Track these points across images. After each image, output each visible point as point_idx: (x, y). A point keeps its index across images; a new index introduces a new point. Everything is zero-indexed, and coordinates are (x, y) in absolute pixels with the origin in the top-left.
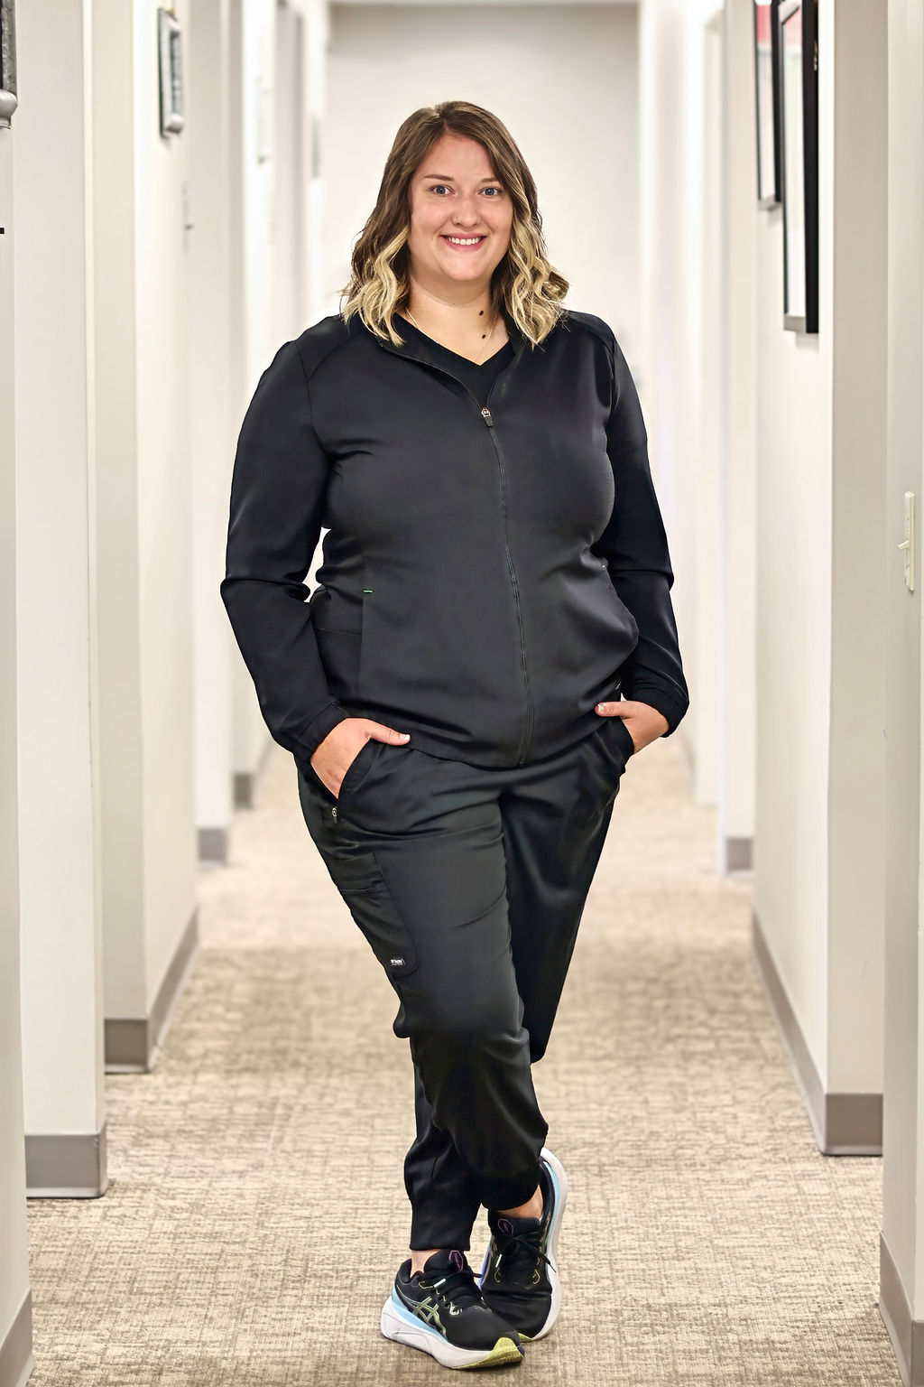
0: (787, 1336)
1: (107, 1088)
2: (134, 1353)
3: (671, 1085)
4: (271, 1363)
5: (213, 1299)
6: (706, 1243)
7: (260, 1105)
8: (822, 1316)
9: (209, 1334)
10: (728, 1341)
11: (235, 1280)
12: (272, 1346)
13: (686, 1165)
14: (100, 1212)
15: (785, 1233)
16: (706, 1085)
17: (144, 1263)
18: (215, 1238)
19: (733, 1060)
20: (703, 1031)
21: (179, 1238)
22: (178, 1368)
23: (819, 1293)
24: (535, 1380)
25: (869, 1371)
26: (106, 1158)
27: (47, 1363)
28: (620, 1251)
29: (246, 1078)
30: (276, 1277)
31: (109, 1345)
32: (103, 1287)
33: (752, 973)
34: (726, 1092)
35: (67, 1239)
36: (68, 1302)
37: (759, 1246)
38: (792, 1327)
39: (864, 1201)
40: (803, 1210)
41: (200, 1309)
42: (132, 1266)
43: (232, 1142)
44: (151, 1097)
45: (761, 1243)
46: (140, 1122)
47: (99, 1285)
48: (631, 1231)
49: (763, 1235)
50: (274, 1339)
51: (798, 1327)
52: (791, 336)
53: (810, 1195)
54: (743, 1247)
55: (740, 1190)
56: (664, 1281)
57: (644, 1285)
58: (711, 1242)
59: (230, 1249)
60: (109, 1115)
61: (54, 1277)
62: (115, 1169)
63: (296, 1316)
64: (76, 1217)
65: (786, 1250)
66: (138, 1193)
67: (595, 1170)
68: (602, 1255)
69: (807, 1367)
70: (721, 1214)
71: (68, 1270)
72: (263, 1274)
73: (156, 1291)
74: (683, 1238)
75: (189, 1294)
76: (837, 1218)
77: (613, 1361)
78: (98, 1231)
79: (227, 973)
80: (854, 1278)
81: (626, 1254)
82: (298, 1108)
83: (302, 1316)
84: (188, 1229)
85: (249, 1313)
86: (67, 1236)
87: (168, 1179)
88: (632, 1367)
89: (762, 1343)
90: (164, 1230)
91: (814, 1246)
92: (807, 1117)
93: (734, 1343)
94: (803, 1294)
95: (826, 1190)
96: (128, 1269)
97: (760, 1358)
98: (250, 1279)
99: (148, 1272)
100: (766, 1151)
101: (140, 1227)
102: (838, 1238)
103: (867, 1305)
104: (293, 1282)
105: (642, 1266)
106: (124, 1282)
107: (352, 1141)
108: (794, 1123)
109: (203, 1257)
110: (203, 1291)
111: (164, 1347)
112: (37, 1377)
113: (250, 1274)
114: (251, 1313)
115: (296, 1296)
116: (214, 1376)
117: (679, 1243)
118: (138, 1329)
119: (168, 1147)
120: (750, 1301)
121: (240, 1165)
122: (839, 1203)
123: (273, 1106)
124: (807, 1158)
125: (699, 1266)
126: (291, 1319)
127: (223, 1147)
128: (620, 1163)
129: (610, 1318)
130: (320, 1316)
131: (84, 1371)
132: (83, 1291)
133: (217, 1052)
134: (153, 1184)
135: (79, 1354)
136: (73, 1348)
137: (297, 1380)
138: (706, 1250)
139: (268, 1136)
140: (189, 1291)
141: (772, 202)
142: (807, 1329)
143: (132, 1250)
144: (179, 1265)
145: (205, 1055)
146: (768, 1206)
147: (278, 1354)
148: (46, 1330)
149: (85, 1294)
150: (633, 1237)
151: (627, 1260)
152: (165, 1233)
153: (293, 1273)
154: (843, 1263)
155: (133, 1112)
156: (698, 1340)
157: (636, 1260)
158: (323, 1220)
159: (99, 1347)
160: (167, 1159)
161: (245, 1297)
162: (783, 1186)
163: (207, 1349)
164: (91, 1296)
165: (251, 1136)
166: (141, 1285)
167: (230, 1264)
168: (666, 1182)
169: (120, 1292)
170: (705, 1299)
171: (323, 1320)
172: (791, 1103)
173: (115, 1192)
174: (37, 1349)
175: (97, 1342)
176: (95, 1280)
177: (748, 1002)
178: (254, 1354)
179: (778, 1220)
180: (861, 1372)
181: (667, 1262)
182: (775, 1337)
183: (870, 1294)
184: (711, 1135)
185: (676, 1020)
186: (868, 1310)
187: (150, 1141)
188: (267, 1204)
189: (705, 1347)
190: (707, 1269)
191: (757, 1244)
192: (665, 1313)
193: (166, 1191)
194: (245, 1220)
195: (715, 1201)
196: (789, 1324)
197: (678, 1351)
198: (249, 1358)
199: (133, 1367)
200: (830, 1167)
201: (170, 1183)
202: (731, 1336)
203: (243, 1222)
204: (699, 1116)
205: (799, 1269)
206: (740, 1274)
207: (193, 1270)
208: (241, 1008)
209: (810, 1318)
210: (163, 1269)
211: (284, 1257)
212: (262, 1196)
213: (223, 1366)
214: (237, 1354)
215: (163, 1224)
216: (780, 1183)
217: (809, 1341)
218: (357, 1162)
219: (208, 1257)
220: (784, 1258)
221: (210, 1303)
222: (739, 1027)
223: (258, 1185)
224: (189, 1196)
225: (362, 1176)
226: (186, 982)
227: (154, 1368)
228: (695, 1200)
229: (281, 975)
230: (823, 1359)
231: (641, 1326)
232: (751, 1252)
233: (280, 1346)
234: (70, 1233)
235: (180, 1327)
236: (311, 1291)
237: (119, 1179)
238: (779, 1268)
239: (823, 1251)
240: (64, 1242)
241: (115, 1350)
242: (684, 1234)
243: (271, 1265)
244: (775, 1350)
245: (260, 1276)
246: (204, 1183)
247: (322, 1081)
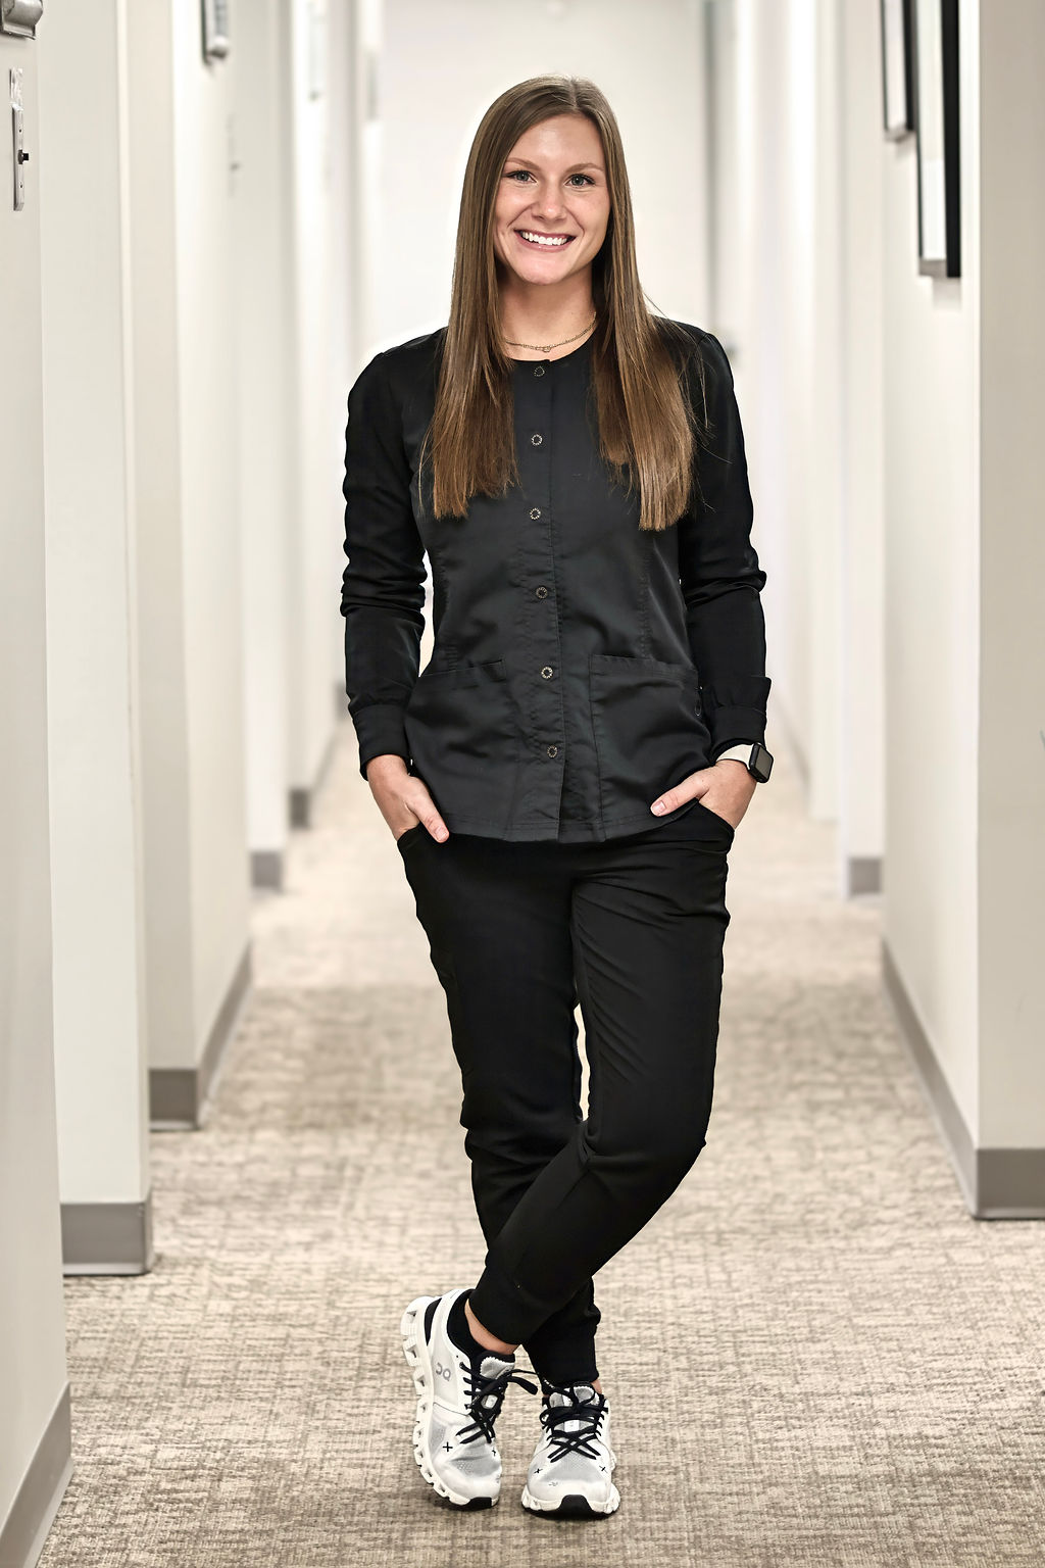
0: (941, 1430)
1: (153, 1146)
2: (189, 1456)
3: (796, 1139)
4: (348, 1466)
5: (279, 1391)
6: (844, 1323)
7: (327, 1166)
8: (982, 1406)
9: (275, 1433)
10: (874, 1437)
11: (303, 1369)
12: (348, 1446)
13: (817, 1232)
14: (146, 1291)
15: (935, 1310)
16: (836, 1139)
17: (199, 1350)
18: (280, 1320)
19: (866, 1110)
20: (830, 1078)
21: (238, 1320)
22: (240, 1473)
23: (977, 1379)
24: (654, 1483)
25: (1039, 1470)
26: (151, 1228)
27: (89, 1467)
28: (745, 1331)
29: (310, 1135)
30: (351, 1366)
31: (160, 1446)
32: (152, 1379)
33: (884, 1010)
34: (860, 1147)
35: (108, 1323)
36: (111, 1397)
37: (906, 1326)
38: (948, 1419)
39: (1024, 1272)
40: (954, 1283)
41: (263, 1404)
42: (184, 1354)
43: (295, 1209)
44: (201, 1158)
45: (908, 1322)
46: (190, 1187)
47: (147, 1376)
48: (756, 1308)
49: (909, 1312)
50: (350, 1438)
51: (955, 1420)
52: (927, 282)
53: (961, 1265)
54: (887, 1326)
55: (881, 1259)
56: (798, 1366)
57: (775, 1371)
58: (850, 1320)
59: (296, 1333)
60: (155, 1179)
61: (95, 1367)
62: (163, 1240)
63: (375, 1410)
64: (119, 1298)
65: (936, 1330)
66: (190, 1269)
67: (713, 1238)
68: (725, 1337)
69: (967, 1466)
70: (860, 1288)
71: (110, 1359)
72: (335, 1362)
73: (213, 1382)
74: (818, 1316)
75: (251, 1387)
76: (993, 1291)
77: (743, 1460)
78: (144, 1313)
79: (286, 1016)
80: (1016, 1362)
81: (752, 1336)
82: (370, 1170)
83: (382, 1410)
84: (247, 1310)
85: (320, 1407)
86: (108, 1319)
87: (224, 1252)
88: (765, 1468)
89: (914, 1438)
90: (221, 1312)
91: (969, 1324)
92: (954, 1176)
93: (882, 1439)
94: (959, 1380)
95: (979, 1259)
96: (180, 1358)
97: (913, 1455)
98: (321, 1368)
99: (203, 1361)
100: (909, 1215)
101: (193, 1308)
102: (996, 1315)
103: (1033, 1392)
104: (371, 1371)
105: (771, 1349)
106: (175, 1373)
107: (434, 1206)
108: (940, 1183)
109: (266, 1342)
110: (267, 1383)
111: (223, 1448)
112: (77, 1485)
113: (320, 1361)
114: (323, 1408)
115: (374, 1387)
116: (283, 1482)
117: (814, 1323)
118: (192, 1427)
119: (222, 1214)
120: (898, 1389)
121: (305, 1235)
122: (995, 1275)
123: (341, 1167)
124: (956, 1223)
125: (837, 1349)
126: (369, 1414)
127: (287, 1215)
128: (742, 1231)
129: (737, 1410)
130: (403, 1411)
131: (131, 1478)
132: (128, 1383)
133: (277, 1105)
134: (207, 1258)
135: (125, 1457)
136: (118, 1451)
137: (378, 1486)
138: (845, 1330)
139: (336, 1202)
140: (251, 1382)
141: (903, 131)
142: (965, 1421)
143: (183, 1335)
144: (238, 1352)
145: (263, 1109)
146: (914, 1279)
147: (355, 1455)
148: (86, 1429)
149: (130, 1387)
150: (760, 1315)
151: (754, 1342)
152: (221, 1315)
153: (369, 1361)
154: (1003, 1344)
155: (182, 1176)
156: (841, 1436)
157: (764, 1342)
158: (403, 1298)
159: (147, 1449)
160: (221, 1230)
161: (315, 1389)
162: (929, 1255)
163: (273, 1450)
164: (138, 1389)
165: (317, 1202)
166: (196, 1376)
167: (297, 1351)
168: (795, 1251)
169: (171, 1384)
170: (845, 1387)
171: (406, 1415)
172: (934, 1160)
173: (163, 1267)
174: (76, 1452)
175: (145, 1443)
176: (142, 1370)
177: (880, 1045)
178: (328, 1455)
179: (926, 1295)
180: (1031, 1472)
181: (800, 1344)
182: (929, 1431)
183: (1037, 1381)
184: (843, 1197)
185: (799, 1065)
186: (1035, 1399)
187: (202, 1209)
188: (339, 1280)
189: (848, 1444)
190: (847, 1352)
191: (903, 1323)
192: (800, 1404)
193: (221, 1267)
194: (312, 1299)
195: (853, 1273)
196: (944, 1415)
197: (818, 1448)
198: (322, 1461)
199: (187, 1472)
200: (983, 1233)
201: (225, 1257)
202: (878, 1431)
203: (310, 1302)
204: (831, 1175)
205: (952, 1351)
206: (884, 1358)
207: (255, 1358)
208: (303, 1055)
209: (968, 1409)
210: (221, 1358)
211: (359, 1342)
212: (333, 1271)
213: (292, 1471)
214: (308, 1455)
215: (219, 1305)
216: (927, 1252)
217: (967, 1435)
218: (440, 1231)
219: (272, 1343)
220: (935, 1339)
221: (275, 1397)
222: (871, 1072)
223: (329, 1259)
224: (248, 1272)
225: (446, 1247)
226: (239, 1026)
227: (212, 1473)
228: (830, 1272)
229: (347, 1017)
230: (985, 1457)
231: (773, 1419)
232: (897, 1332)
233: (357, 1447)
234: (112, 1316)
235: (241, 1424)
236: (392, 1381)
237: (168, 1253)
238: (929, 1351)
239: (979, 1329)
240: (106, 1327)
241: (167, 1453)
242: (819, 1312)
243: (344, 1351)
244: (930, 1446)
245: (332, 1364)
246: (265, 1257)
247: (396, 1138)
